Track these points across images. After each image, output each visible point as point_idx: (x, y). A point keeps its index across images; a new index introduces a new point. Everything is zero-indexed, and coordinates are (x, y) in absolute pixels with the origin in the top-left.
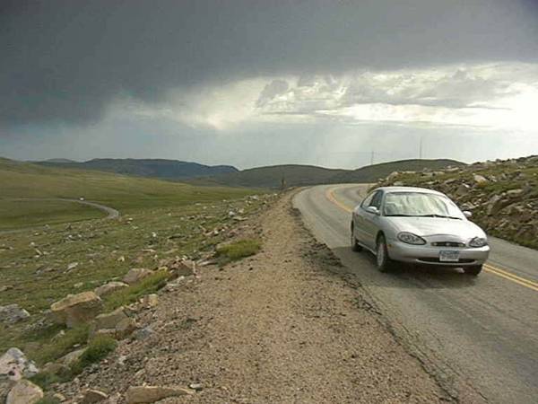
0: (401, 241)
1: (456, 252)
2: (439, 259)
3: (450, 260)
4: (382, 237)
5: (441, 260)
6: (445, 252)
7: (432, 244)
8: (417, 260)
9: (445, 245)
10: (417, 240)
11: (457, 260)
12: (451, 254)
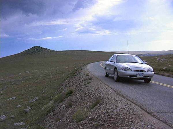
0: (123, 70)
1: (142, 74)
2: (136, 76)
3: (140, 76)
4: (116, 70)
5: (137, 76)
6: (138, 73)
7: (134, 71)
8: (129, 77)
9: (139, 71)
10: (129, 69)
11: (143, 76)
12: (140, 74)
